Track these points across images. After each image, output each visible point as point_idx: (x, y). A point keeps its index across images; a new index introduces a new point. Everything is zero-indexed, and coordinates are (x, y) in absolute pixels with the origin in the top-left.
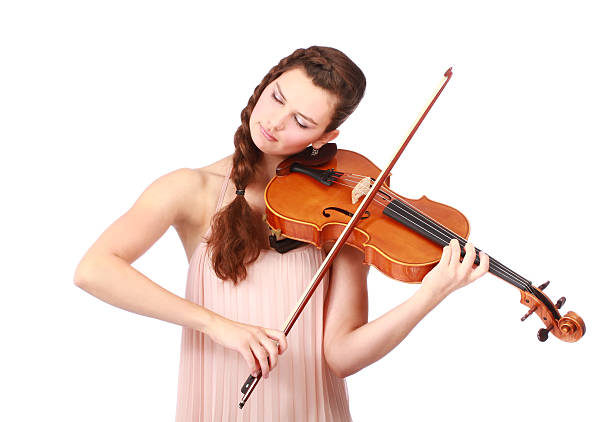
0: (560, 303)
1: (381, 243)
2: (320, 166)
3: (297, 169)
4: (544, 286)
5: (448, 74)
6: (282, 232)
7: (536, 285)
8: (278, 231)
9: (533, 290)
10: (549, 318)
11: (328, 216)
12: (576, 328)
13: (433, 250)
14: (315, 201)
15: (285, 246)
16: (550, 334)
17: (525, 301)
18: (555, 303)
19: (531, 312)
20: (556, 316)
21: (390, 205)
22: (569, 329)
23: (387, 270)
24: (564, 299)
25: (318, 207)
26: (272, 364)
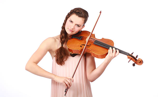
0: (137, 57)
1: (94, 51)
2: (78, 36)
3: (73, 37)
4: (132, 54)
5: (101, 12)
6: (72, 52)
7: (131, 54)
8: (71, 52)
9: (130, 55)
10: (135, 61)
11: (81, 47)
12: (141, 62)
13: (106, 50)
14: (78, 44)
15: (74, 55)
16: (135, 64)
17: (129, 58)
18: (135, 57)
19: (130, 60)
20: (136, 60)
21: (95, 42)
22: (139, 62)
23: (97, 57)
24: (137, 55)
25: (79, 45)
26: (70, 85)
